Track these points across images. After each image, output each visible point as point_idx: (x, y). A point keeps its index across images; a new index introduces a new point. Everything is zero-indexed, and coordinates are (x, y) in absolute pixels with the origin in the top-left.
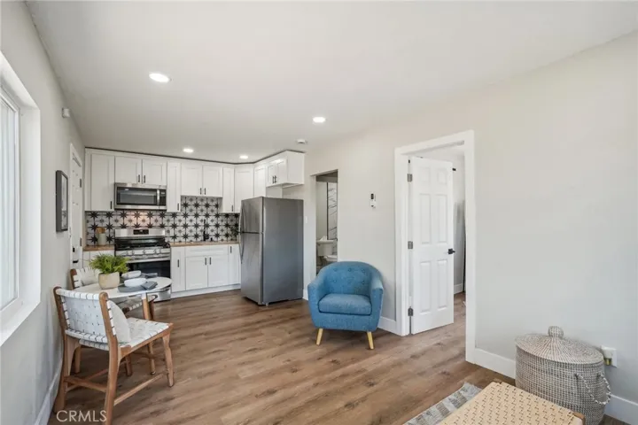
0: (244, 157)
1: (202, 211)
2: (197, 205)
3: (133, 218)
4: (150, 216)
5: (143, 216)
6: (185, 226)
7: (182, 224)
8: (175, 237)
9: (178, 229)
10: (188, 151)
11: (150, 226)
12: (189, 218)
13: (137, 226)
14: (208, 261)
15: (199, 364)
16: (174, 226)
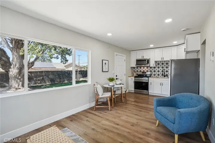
0: (175, 43)
1: (165, 66)
2: (163, 64)
3: (143, 69)
4: (147, 68)
5: (145, 68)
6: (159, 71)
7: (157, 70)
8: (155, 75)
9: (156, 72)
10: (152, 46)
11: (147, 71)
12: (160, 68)
13: (144, 71)
14: (162, 84)
15: (121, 110)
16: (155, 71)
